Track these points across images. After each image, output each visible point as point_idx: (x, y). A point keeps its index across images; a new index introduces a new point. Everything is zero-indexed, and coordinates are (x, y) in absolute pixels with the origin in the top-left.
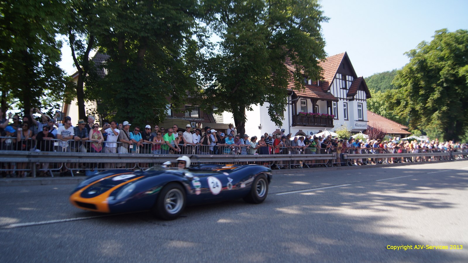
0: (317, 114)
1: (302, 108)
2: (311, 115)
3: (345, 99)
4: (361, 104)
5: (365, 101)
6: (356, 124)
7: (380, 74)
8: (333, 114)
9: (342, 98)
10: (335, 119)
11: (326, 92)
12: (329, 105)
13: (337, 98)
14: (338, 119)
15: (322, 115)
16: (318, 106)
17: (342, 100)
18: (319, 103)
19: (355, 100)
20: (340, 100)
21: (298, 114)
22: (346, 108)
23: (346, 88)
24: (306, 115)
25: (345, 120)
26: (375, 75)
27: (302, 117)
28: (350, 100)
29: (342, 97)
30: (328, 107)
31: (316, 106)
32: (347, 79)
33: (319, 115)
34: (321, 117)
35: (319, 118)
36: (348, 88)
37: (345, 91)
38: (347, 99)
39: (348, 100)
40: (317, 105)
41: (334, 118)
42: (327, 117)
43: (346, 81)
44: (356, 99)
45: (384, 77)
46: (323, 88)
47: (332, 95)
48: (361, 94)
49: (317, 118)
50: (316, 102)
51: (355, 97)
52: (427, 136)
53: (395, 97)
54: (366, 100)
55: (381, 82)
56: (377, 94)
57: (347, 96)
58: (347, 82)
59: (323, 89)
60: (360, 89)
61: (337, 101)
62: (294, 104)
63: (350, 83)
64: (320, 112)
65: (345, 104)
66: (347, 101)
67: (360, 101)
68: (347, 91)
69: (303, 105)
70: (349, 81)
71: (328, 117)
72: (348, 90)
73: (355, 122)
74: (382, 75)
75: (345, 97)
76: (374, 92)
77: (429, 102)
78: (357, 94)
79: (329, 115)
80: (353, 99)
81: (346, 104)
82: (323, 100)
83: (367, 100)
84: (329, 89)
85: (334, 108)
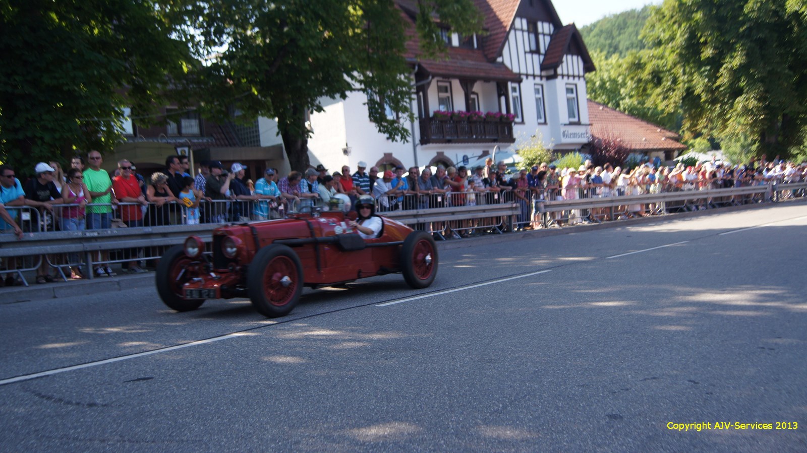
0: (476, 114)
1: (441, 101)
2: (463, 115)
3: (538, 76)
4: (574, 87)
5: (582, 79)
6: (564, 133)
7: (617, 17)
8: (512, 111)
9: (531, 75)
10: (516, 123)
11: (493, 61)
12: (502, 90)
13: (520, 74)
14: (523, 122)
15: (488, 114)
16: (477, 94)
17: (531, 78)
18: (477, 87)
19: (560, 78)
20: (527, 78)
21: (431, 114)
22: (540, 96)
23: (537, 51)
24: (451, 118)
25: (540, 124)
26: (605, 18)
27: (441, 122)
28: (549, 78)
29: (530, 72)
30: (499, 96)
31: (472, 96)
32: (540, 30)
33: (479, 117)
34: (485, 119)
35: (480, 122)
36: (542, 50)
37: (536, 57)
38: (541, 77)
39: (544, 79)
40: (474, 93)
41: (513, 121)
42: (498, 120)
43: (537, 35)
44: (563, 76)
45: (625, 23)
46: (486, 53)
47: (506, 67)
48: (571, 64)
49: (475, 122)
50: (472, 86)
51: (559, 71)
52: (722, 151)
53: (649, 68)
54: (583, 76)
55: (620, 34)
56: (609, 61)
57: (543, 67)
58: (541, 37)
59: (486, 56)
60: (570, 52)
61: (519, 81)
62: (421, 94)
63: (548, 39)
64: (483, 108)
65: (537, 87)
66: (541, 79)
67: (571, 79)
68: (542, 58)
69: (444, 95)
70: (544, 35)
71: (501, 119)
72: (542, 54)
73: (563, 129)
74: (621, 19)
75: (537, 72)
76: (603, 58)
77: (722, 75)
78: (564, 64)
79: (502, 116)
80: (555, 76)
81: (540, 87)
82: (486, 80)
83: (587, 75)
84: (501, 55)
85: (514, 99)
